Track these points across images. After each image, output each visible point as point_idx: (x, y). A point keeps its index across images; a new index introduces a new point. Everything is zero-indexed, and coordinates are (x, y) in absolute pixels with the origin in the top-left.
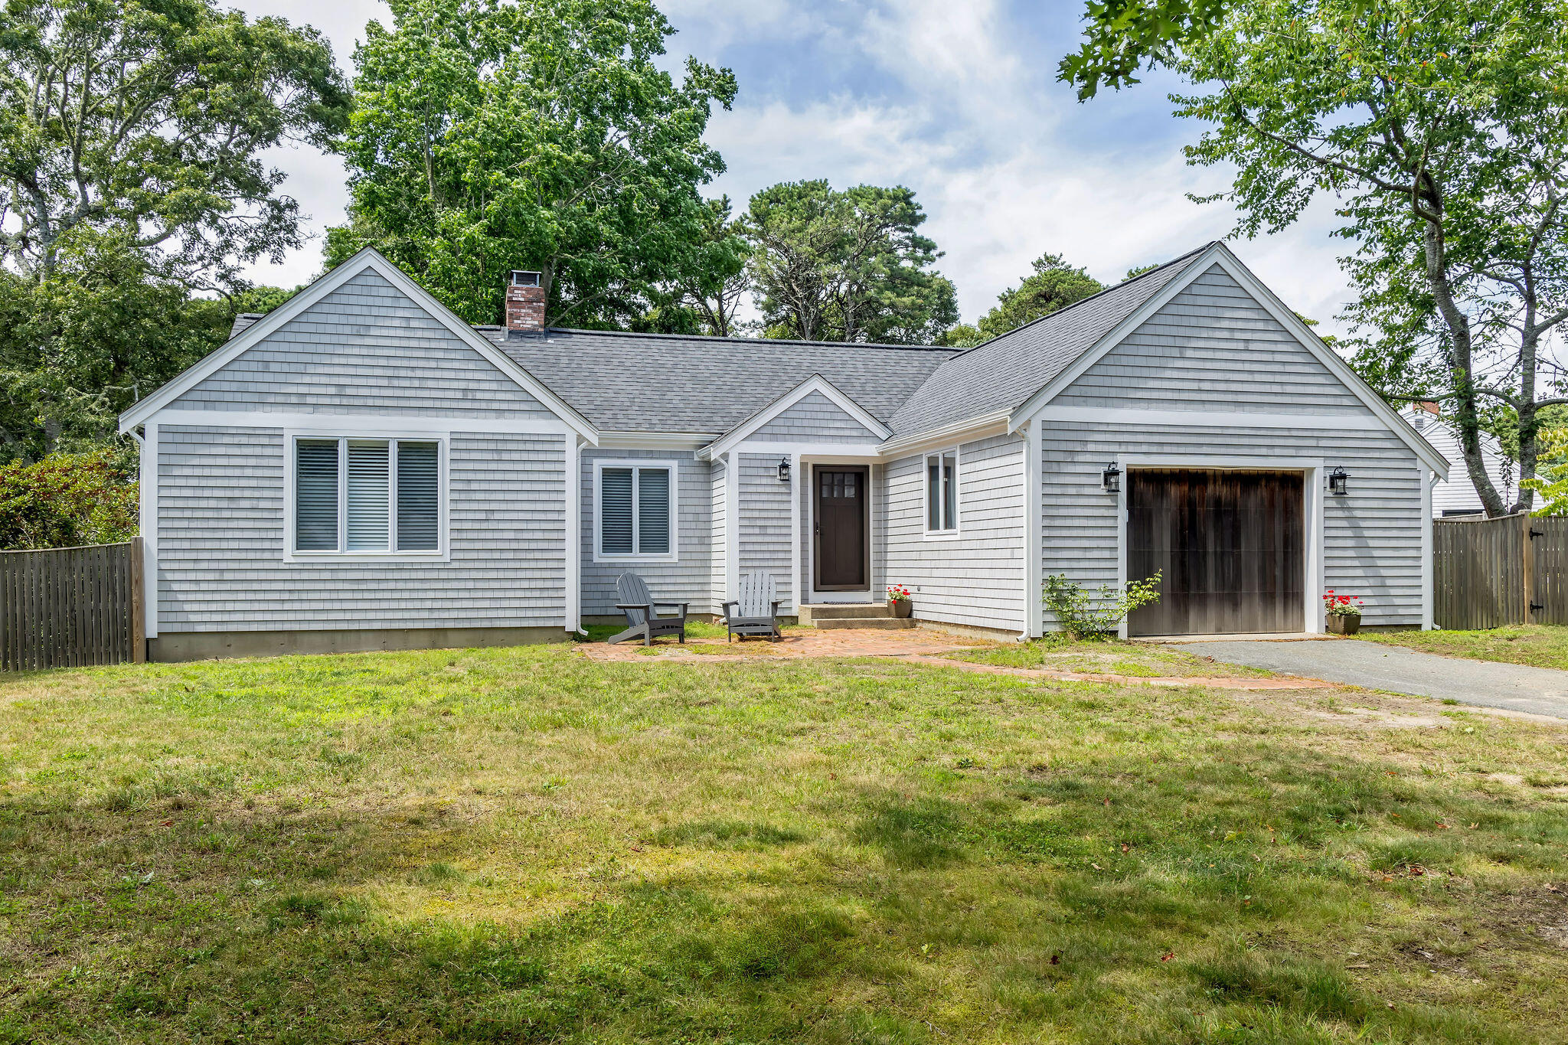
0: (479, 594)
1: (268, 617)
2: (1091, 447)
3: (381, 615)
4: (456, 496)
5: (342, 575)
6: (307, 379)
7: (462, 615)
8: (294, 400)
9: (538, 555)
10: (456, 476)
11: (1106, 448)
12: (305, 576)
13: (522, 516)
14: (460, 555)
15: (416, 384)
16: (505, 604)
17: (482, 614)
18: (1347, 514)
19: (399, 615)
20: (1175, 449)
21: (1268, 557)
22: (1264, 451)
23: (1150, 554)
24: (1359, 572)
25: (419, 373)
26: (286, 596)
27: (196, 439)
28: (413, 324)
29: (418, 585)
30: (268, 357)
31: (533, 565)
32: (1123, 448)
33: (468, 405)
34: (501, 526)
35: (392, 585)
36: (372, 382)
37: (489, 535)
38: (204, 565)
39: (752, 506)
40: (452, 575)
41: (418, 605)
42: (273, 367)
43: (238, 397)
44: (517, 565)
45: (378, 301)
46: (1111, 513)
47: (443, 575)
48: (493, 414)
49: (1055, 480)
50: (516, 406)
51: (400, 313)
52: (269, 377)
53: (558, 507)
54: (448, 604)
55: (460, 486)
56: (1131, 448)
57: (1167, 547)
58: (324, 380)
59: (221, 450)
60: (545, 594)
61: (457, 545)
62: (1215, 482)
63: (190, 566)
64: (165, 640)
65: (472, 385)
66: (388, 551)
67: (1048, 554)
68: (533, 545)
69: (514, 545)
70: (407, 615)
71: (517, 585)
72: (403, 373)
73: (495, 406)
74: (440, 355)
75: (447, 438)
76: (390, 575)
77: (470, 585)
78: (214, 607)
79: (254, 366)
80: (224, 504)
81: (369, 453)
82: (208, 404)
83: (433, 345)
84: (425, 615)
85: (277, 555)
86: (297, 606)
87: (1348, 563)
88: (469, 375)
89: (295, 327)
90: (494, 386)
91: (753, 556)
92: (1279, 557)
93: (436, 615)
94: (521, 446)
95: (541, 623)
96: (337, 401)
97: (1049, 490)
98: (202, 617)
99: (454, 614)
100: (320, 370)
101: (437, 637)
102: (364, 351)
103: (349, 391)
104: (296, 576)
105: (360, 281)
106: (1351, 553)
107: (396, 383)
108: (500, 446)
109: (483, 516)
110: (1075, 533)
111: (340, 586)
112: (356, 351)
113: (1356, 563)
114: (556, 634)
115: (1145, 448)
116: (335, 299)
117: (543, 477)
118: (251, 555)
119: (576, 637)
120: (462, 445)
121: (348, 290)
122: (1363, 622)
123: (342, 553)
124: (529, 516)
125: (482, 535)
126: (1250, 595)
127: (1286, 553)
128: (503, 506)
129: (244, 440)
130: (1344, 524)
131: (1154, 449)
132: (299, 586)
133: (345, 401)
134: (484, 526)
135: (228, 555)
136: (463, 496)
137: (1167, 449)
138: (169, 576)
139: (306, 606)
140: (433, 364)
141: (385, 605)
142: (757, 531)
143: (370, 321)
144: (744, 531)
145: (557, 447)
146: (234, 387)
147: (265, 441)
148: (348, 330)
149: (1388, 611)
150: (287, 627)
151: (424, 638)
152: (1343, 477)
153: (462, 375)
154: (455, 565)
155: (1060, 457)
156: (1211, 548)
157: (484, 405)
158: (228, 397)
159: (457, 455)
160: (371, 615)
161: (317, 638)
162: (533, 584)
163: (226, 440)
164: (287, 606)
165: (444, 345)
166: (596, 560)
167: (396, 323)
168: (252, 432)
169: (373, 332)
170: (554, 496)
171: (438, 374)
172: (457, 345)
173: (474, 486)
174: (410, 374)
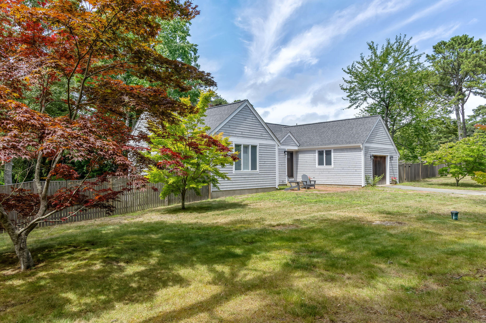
0: (264, 180)
1: (230, 186)
2: (369, 151)
5: (242, 176)
6: (237, 130)
8: (235, 135)
9: (272, 171)
10: (259, 153)
12: (237, 176)
13: (269, 163)
14: (261, 171)
15: (254, 132)
16: (268, 182)
17: (264, 185)
18: (391, 163)
21: (383, 171)
25: (254, 130)
26: (233, 182)
28: (253, 118)
29: (254, 178)
30: (230, 124)
31: (271, 173)
33: (261, 137)
34: (267, 165)
35: (250, 179)
36: (247, 131)
37: (265, 167)
40: (260, 176)
41: (254, 183)
42: (231, 127)
43: (225, 134)
44: (269, 173)
45: (248, 113)
46: (371, 163)
47: (258, 176)
48: (265, 140)
49: (366, 157)
50: (269, 138)
51: (251, 116)
52: (230, 129)
54: (259, 183)
55: (260, 156)
56: (373, 151)
58: (239, 130)
60: (273, 180)
61: (260, 169)
62: (378, 157)
64: (213, 193)
65: (262, 133)
66: (250, 170)
67: (365, 171)
68: (271, 169)
69: (269, 169)
70: (252, 185)
71: (269, 178)
72: (251, 129)
73: (266, 138)
74: (257, 126)
75: (258, 145)
76: (250, 176)
77: (262, 178)
78: (221, 184)
79: (228, 126)
81: (246, 147)
83: (256, 123)
84: (255, 185)
85: (231, 172)
89: (235, 118)
90: (265, 133)
93: (257, 185)
94: (269, 147)
95: (272, 187)
96: (241, 135)
97: (365, 159)
99: (260, 185)
100: (239, 128)
101: (257, 190)
102: (246, 124)
103: (243, 133)
104: (235, 177)
105: (245, 108)
107: (250, 132)
108: (266, 147)
109: (264, 162)
110: (368, 167)
111: (242, 179)
113: (392, 172)
114: (274, 189)
116: (241, 112)
117: (273, 154)
119: (277, 189)
120: (260, 146)
121: (243, 110)
123: (242, 171)
124: (271, 163)
128: (267, 160)
132: (235, 179)
133: (243, 136)
134: (264, 165)
136: (261, 158)
137: (376, 152)
139: (237, 184)
140: (256, 128)
141: (249, 183)
143: (246, 117)
145: (275, 147)
146: (224, 131)
148: (243, 119)
150: (234, 189)
151: (255, 190)
152: (392, 157)
153: (261, 131)
154: (260, 174)
155: (366, 153)
157: (264, 138)
159: (260, 149)
160: (247, 186)
161: (238, 191)
162: (271, 178)
164: (234, 184)
165: (258, 123)
167: (251, 118)
169: (247, 120)
170: (274, 158)
171: (257, 130)
172: (260, 124)
173: (263, 156)
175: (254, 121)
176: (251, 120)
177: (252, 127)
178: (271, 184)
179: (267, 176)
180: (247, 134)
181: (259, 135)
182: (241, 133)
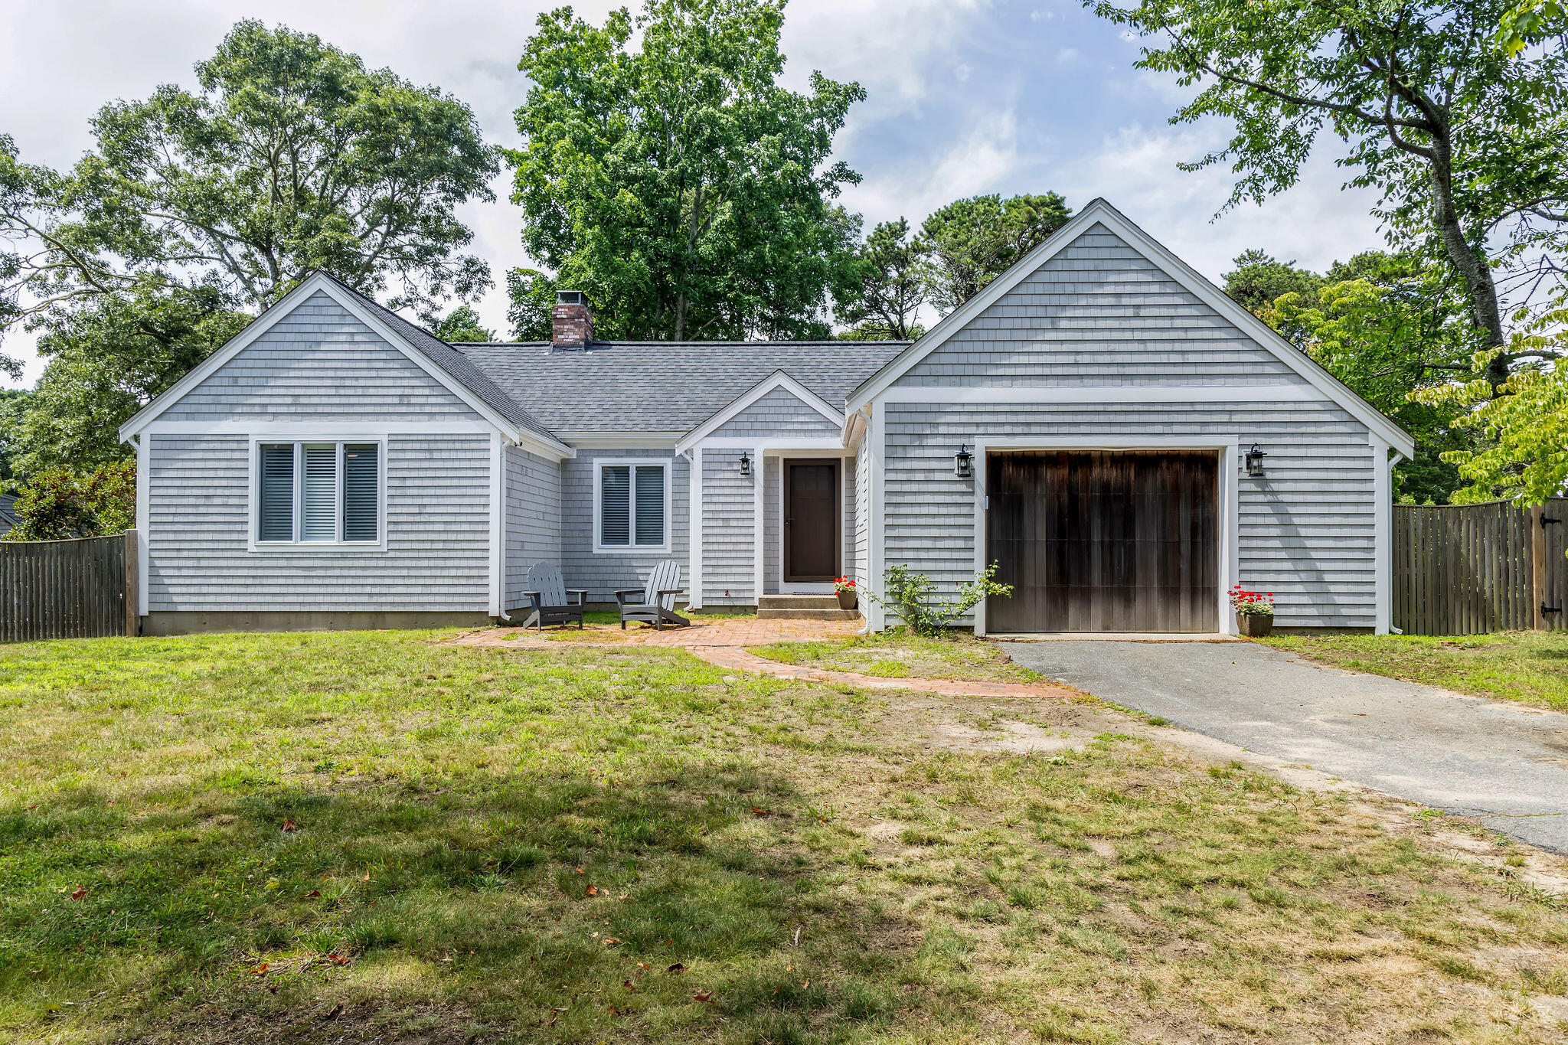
0: (413, 581)
1: (235, 599)
2: (942, 430)
3: (328, 599)
4: (393, 492)
5: (295, 563)
6: (268, 391)
7: (397, 599)
8: (257, 409)
9: (465, 545)
10: (393, 474)
11: (960, 430)
12: (265, 563)
13: (451, 510)
14: (396, 546)
15: (359, 391)
16: (435, 590)
17: (414, 599)
18: (1270, 498)
19: (343, 599)
20: (1045, 430)
21: (1169, 549)
22: (1158, 429)
23: (1021, 544)
24: (1288, 566)
25: (362, 382)
26: (250, 581)
27: (179, 445)
28: (357, 338)
29: (359, 573)
30: (237, 373)
31: (460, 554)
32: (981, 430)
33: (404, 409)
34: (433, 519)
35: (337, 572)
36: (322, 391)
37: (421, 527)
38: (185, 554)
39: (715, 499)
40: (389, 563)
41: (359, 590)
42: (241, 382)
43: (213, 409)
44: (446, 554)
45: (328, 320)
46: (967, 499)
47: (381, 563)
48: (426, 417)
49: (899, 465)
50: (446, 409)
51: (346, 329)
52: (237, 390)
53: (483, 501)
54: (384, 590)
55: (396, 483)
56: (991, 430)
57: (1041, 536)
58: (282, 391)
59: (199, 455)
60: (471, 581)
61: (393, 537)
62: (1102, 464)
63: (174, 554)
64: (155, 618)
65: (408, 391)
66: (334, 542)
67: (891, 544)
68: (461, 537)
69: (444, 537)
70: (350, 599)
71: (445, 573)
72: (348, 383)
73: (428, 409)
74: (380, 365)
75: (385, 439)
76: (336, 563)
77: (405, 572)
78: (192, 590)
79: (226, 382)
80: (201, 501)
81: (319, 455)
82: (190, 415)
83: (374, 356)
84: (365, 599)
85: (242, 545)
86: (258, 590)
87: (1271, 555)
88: (406, 382)
89: (259, 346)
90: (427, 391)
91: (715, 547)
92: (1185, 548)
93: (374, 599)
94: (451, 446)
95: (467, 609)
96: (292, 409)
97: (892, 476)
98: (184, 599)
99: (390, 599)
100: (280, 382)
101: (377, 619)
102: (316, 365)
103: (303, 400)
104: (258, 563)
105: (312, 302)
106: (1277, 543)
107: (342, 391)
108: (432, 446)
109: (416, 510)
110: (923, 521)
111: (294, 572)
112: (309, 365)
113: (1283, 555)
114: (478, 619)
115: (1008, 429)
116: (292, 320)
117: (470, 473)
118: (222, 545)
119: (500, 622)
120: (399, 446)
121: (302, 311)
122: (1276, 623)
123: (297, 544)
124: (456, 510)
125: (415, 528)
126: (1147, 590)
127: (1194, 544)
128: (434, 501)
129: (218, 446)
130: (1267, 509)
131: (1019, 430)
132: (260, 572)
133: (299, 409)
134: (417, 519)
135: (204, 545)
136: (399, 492)
137: (1035, 429)
138: (158, 563)
139: (266, 590)
140: (374, 374)
141: (331, 590)
142: (720, 523)
143: (320, 338)
144: (707, 523)
145: (483, 445)
146: (210, 400)
147: (234, 446)
148: (302, 346)
149: (1327, 611)
150: (251, 608)
151: (365, 620)
152: (1259, 456)
153: (399, 382)
154: (392, 554)
155: (906, 441)
156: (1096, 538)
157: (417, 409)
158: (205, 409)
159: (394, 455)
160: (320, 599)
161: (276, 619)
162: (460, 573)
163: (203, 446)
164: (251, 590)
165: (383, 356)
166: (595, 551)
167: (343, 338)
168: (223, 439)
169: (323, 347)
170: (479, 491)
171: (378, 382)
172: (395, 355)
173: (409, 483)
174: (354, 383)
175: (362, 347)
176: (346, 347)
177: (350, 374)
178: (457, 599)
179: (432, 563)
180: (324, 400)
181: (389, 400)
182: (289, 400)
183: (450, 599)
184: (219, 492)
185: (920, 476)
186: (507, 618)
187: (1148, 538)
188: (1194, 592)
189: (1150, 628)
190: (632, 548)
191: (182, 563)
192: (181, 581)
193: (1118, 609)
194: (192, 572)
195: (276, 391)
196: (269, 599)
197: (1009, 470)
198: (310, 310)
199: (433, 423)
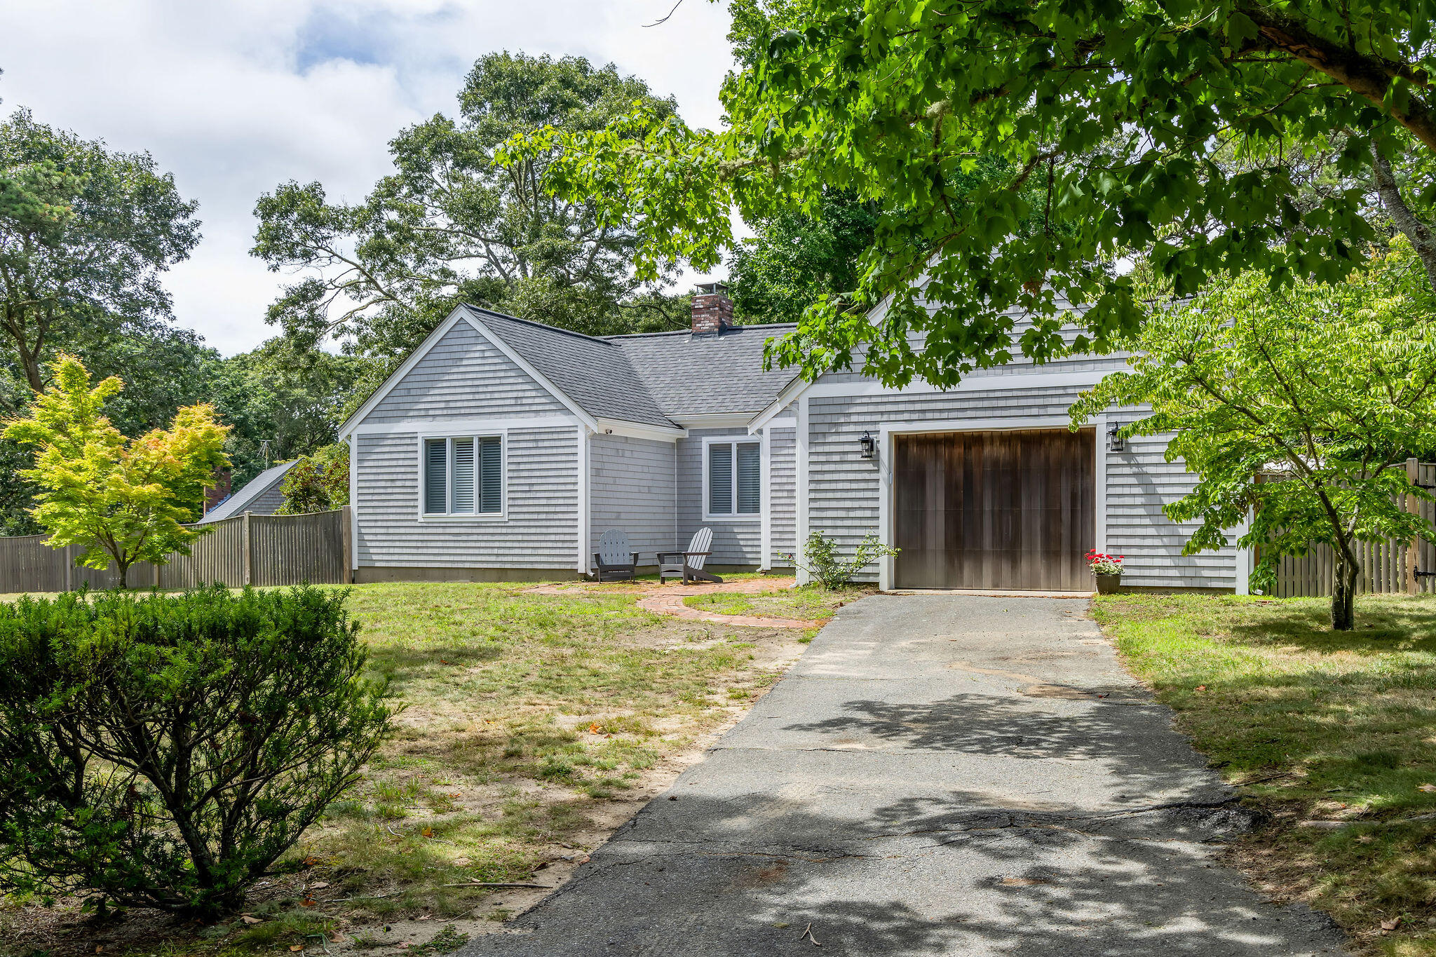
0: (525, 545)
1: (411, 558)
2: (854, 418)
3: (469, 558)
4: (511, 474)
5: (448, 531)
6: (429, 399)
7: (515, 559)
8: (423, 413)
9: (560, 516)
10: (512, 460)
11: (868, 418)
12: (429, 531)
13: (550, 487)
14: (514, 517)
15: (488, 396)
16: (540, 552)
17: (527, 559)
18: (1135, 470)
19: (479, 558)
20: (937, 415)
21: (1052, 515)
22: (1035, 411)
23: (924, 512)
24: (1152, 531)
25: (490, 389)
26: (419, 544)
27: (375, 442)
28: (487, 354)
29: (490, 538)
30: (410, 385)
31: (558, 523)
32: (885, 417)
33: (518, 409)
34: (538, 495)
35: (475, 538)
36: (464, 397)
37: (531, 502)
38: (379, 524)
39: (782, 473)
40: (510, 531)
41: (489, 551)
42: (413, 392)
43: (395, 414)
44: (548, 523)
45: (467, 341)
46: (873, 476)
47: (504, 531)
48: (532, 415)
49: (820, 449)
50: (547, 407)
51: (480, 347)
52: (410, 399)
53: (572, 480)
54: (507, 552)
55: (513, 467)
56: (893, 417)
57: (941, 506)
58: (438, 398)
59: (387, 449)
60: (566, 545)
61: (512, 510)
62: (992, 443)
63: (372, 524)
64: (362, 571)
65: (521, 394)
66: (473, 514)
67: (814, 514)
68: (558, 509)
69: (546, 509)
70: (484, 558)
71: (548, 538)
72: (481, 389)
73: (534, 408)
74: (502, 374)
75: (506, 433)
76: (475, 531)
77: (520, 538)
78: (384, 551)
79: (403, 393)
80: (389, 484)
81: (463, 445)
82: (382, 419)
83: (498, 368)
84: (493, 559)
85: (414, 517)
86: (425, 551)
87: (1137, 521)
88: (519, 387)
89: (423, 364)
90: (534, 394)
91: (782, 515)
92: (1066, 516)
93: (500, 559)
94: (550, 436)
95: (563, 567)
96: (445, 412)
97: (815, 458)
98: (380, 558)
99: (510, 559)
100: (436, 391)
101: (502, 574)
102: (460, 377)
103: (452, 405)
104: (424, 531)
105: (457, 328)
106: (1142, 511)
107: (477, 397)
108: (538, 437)
109: (527, 488)
110: (838, 495)
111: (447, 538)
112: (455, 377)
113: (1147, 521)
114: (570, 575)
115: (906, 416)
116: (444, 342)
117: (564, 458)
118: (402, 517)
119: (586, 578)
120: (515, 438)
121: (450, 335)
123: (448, 516)
124: (555, 487)
125: (527, 502)
126: (1031, 553)
127: (1073, 512)
128: (540, 481)
129: (398, 442)
130: (1133, 480)
131: (915, 416)
132: (426, 538)
133: (449, 412)
134: (528, 495)
135: (392, 517)
136: (515, 474)
137: (929, 415)
138: (363, 531)
139: (430, 551)
140: (497, 381)
141: (471, 551)
142: (785, 494)
143: (462, 355)
144: (774, 494)
145: (572, 435)
146: (393, 407)
147: (408, 441)
148: (450, 363)
149: (1189, 573)
150: (421, 565)
151: (494, 575)
153: (515, 388)
154: (511, 523)
155: (825, 429)
156: (987, 507)
157: (527, 408)
158: (390, 414)
159: (512, 445)
160: (464, 558)
161: (436, 573)
162: (558, 538)
163: (389, 442)
164: (420, 551)
165: (504, 367)
166: (704, 519)
167: (477, 355)
168: (401, 436)
169: (465, 362)
170: (570, 473)
171: (501, 388)
172: (512, 366)
173: (522, 467)
174: (485, 389)
175: (490, 361)
176: (479, 361)
177: (482, 382)
178: (556, 559)
179: (538, 530)
180: (466, 404)
181: (508, 402)
182: (442, 405)
183: (550, 559)
184: (400, 477)
185: (836, 458)
186: (591, 574)
187: (1032, 508)
188: (1073, 555)
189: (1033, 586)
190: (734, 516)
191: (378, 531)
192: (377, 544)
193: (1006, 568)
194: (384, 538)
195: (434, 399)
196: (432, 558)
197: (914, 450)
198: (456, 335)
199: (538, 419)
